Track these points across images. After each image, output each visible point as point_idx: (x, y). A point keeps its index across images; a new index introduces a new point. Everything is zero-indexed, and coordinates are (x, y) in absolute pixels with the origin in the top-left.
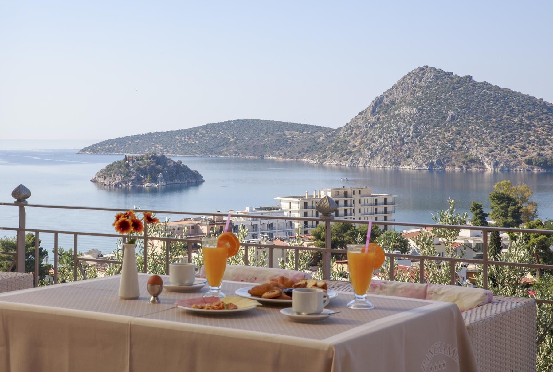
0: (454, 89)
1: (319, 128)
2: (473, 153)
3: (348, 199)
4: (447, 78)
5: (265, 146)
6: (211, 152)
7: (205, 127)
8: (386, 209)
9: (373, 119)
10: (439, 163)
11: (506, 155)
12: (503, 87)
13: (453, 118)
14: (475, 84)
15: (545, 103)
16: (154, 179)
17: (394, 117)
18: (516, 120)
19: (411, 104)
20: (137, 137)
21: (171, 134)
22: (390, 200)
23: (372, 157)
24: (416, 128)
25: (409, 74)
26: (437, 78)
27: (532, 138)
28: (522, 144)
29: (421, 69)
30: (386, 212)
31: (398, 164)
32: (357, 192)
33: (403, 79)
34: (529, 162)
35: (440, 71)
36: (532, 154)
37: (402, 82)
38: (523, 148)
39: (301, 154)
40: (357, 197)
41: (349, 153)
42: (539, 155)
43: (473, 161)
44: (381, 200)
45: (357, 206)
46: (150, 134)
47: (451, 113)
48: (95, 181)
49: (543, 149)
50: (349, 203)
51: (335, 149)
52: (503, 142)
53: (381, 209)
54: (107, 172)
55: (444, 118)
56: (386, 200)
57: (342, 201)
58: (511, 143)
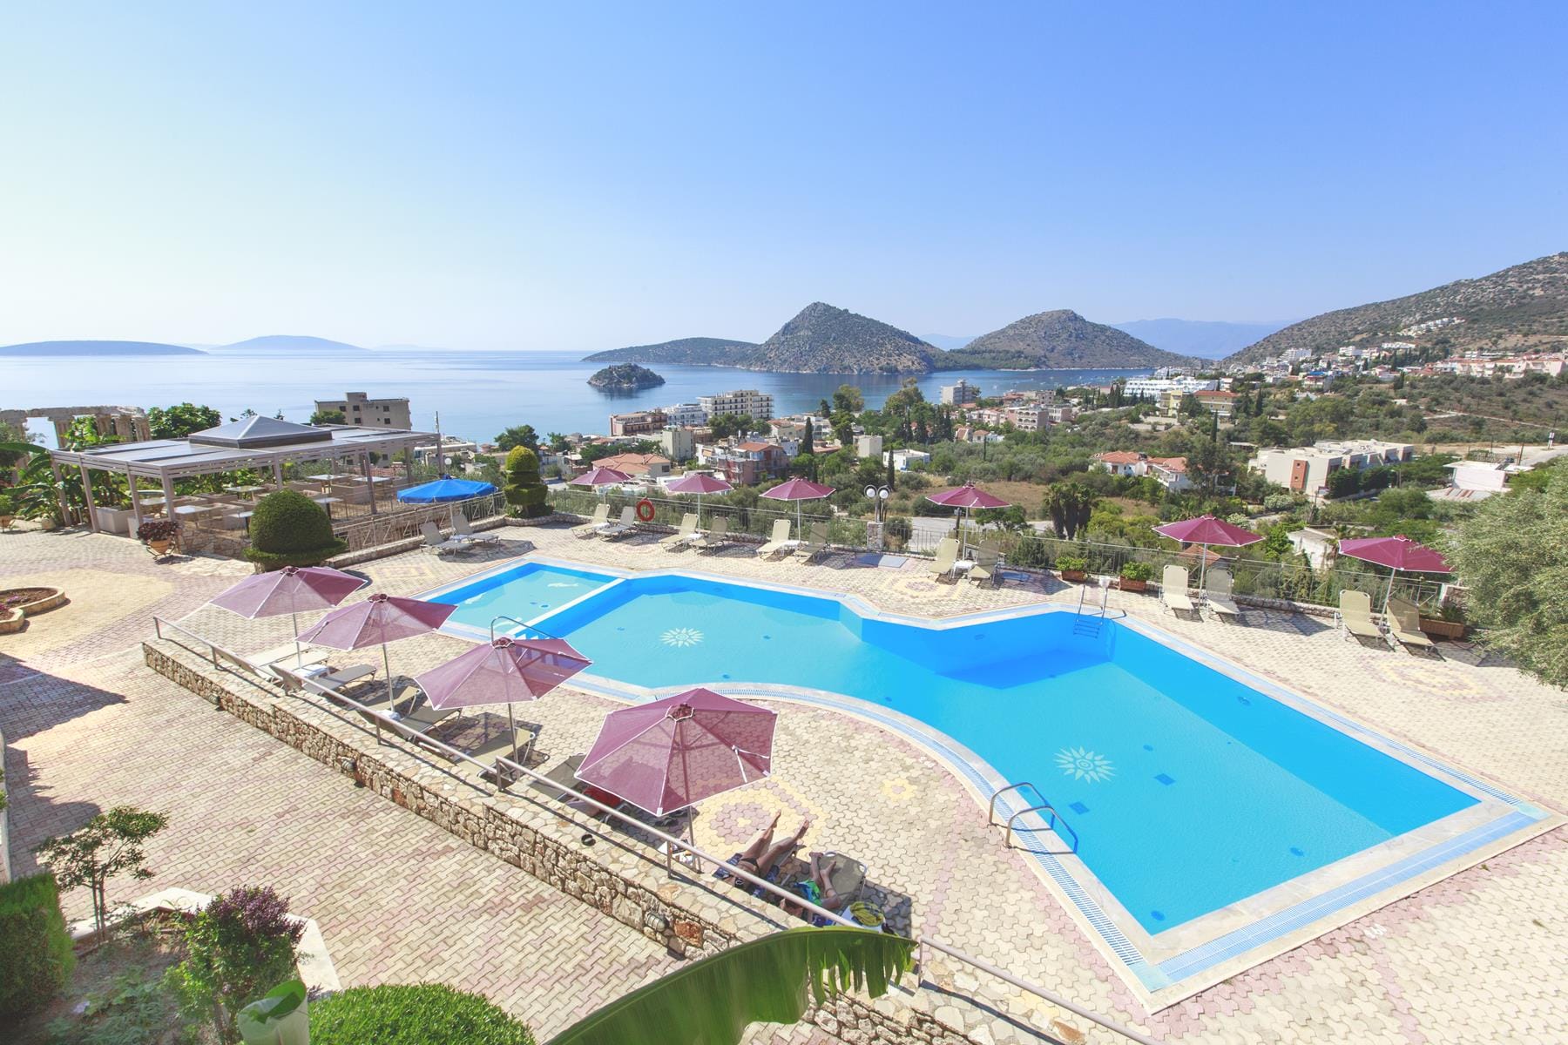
0: (836, 318)
1: (749, 344)
2: (846, 363)
4: (832, 311)
5: (711, 357)
6: (674, 361)
7: (669, 343)
9: (783, 339)
10: (825, 369)
11: (868, 364)
12: (868, 317)
13: (834, 339)
14: (850, 316)
15: (893, 328)
16: (631, 382)
17: (796, 337)
18: (875, 340)
19: (807, 328)
20: (622, 350)
21: (646, 348)
23: (781, 365)
24: (810, 345)
25: (807, 308)
26: (825, 311)
27: (884, 353)
28: (878, 356)
29: (815, 304)
31: (798, 369)
32: (749, 394)
33: (804, 311)
34: (881, 369)
35: (828, 306)
36: (884, 363)
37: (803, 313)
38: (878, 359)
39: (735, 362)
41: (767, 362)
43: (845, 368)
44: (764, 398)
46: (631, 348)
47: (833, 335)
48: (589, 383)
49: (890, 361)
51: (758, 359)
52: (865, 355)
54: (598, 377)
55: (829, 338)
56: (768, 398)
57: (739, 399)
58: (870, 356)
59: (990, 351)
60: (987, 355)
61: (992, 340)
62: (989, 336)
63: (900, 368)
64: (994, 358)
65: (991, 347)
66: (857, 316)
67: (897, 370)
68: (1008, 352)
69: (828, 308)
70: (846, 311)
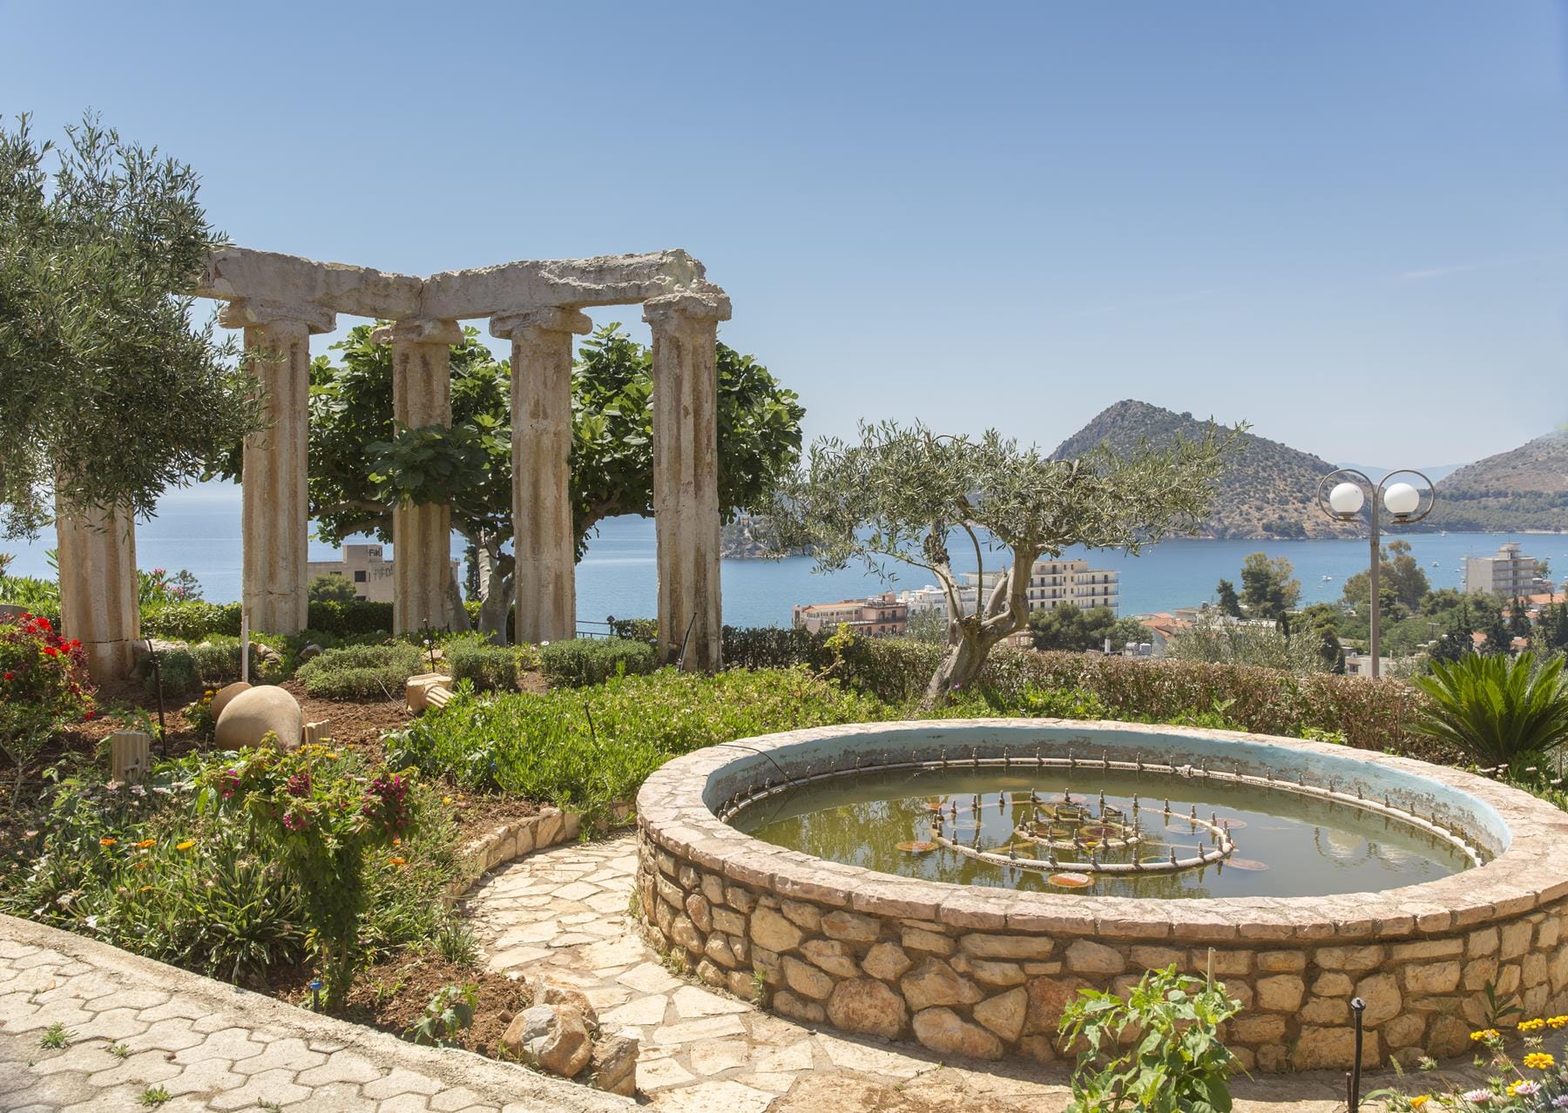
0: (1167, 430)
3: (1058, 576)
4: (1158, 417)
8: (1106, 588)
11: (1237, 517)
14: (1194, 424)
15: (1287, 449)
18: (1250, 471)
22: (1111, 576)
25: (1108, 410)
26: (1145, 415)
27: (1271, 496)
28: (1258, 503)
29: (1123, 404)
30: (1106, 592)
32: (1069, 567)
33: (1099, 417)
34: (1267, 528)
35: (1149, 406)
36: (1272, 515)
37: (1098, 421)
38: (1259, 509)
40: (1068, 573)
42: (1281, 518)
44: (1099, 576)
45: (1069, 585)
49: (1286, 511)
50: (1058, 581)
52: (1232, 501)
53: (1099, 588)
56: (1106, 577)
57: (1049, 578)
58: (1244, 503)
59: (1498, 494)
60: (1491, 502)
61: (1500, 472)
62: (1489, 464)
63: (1307, 526)
64: (1507, 508)
65: (1497, 485)
66: (1209, 425)
67: (1301, 531)
68: (1540, 495)
69: (1150, 411)
70: (1187, 416)
